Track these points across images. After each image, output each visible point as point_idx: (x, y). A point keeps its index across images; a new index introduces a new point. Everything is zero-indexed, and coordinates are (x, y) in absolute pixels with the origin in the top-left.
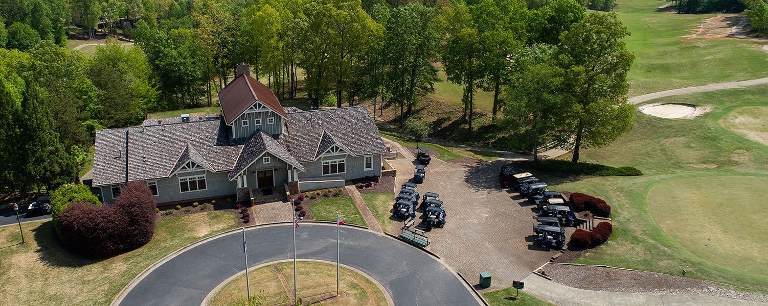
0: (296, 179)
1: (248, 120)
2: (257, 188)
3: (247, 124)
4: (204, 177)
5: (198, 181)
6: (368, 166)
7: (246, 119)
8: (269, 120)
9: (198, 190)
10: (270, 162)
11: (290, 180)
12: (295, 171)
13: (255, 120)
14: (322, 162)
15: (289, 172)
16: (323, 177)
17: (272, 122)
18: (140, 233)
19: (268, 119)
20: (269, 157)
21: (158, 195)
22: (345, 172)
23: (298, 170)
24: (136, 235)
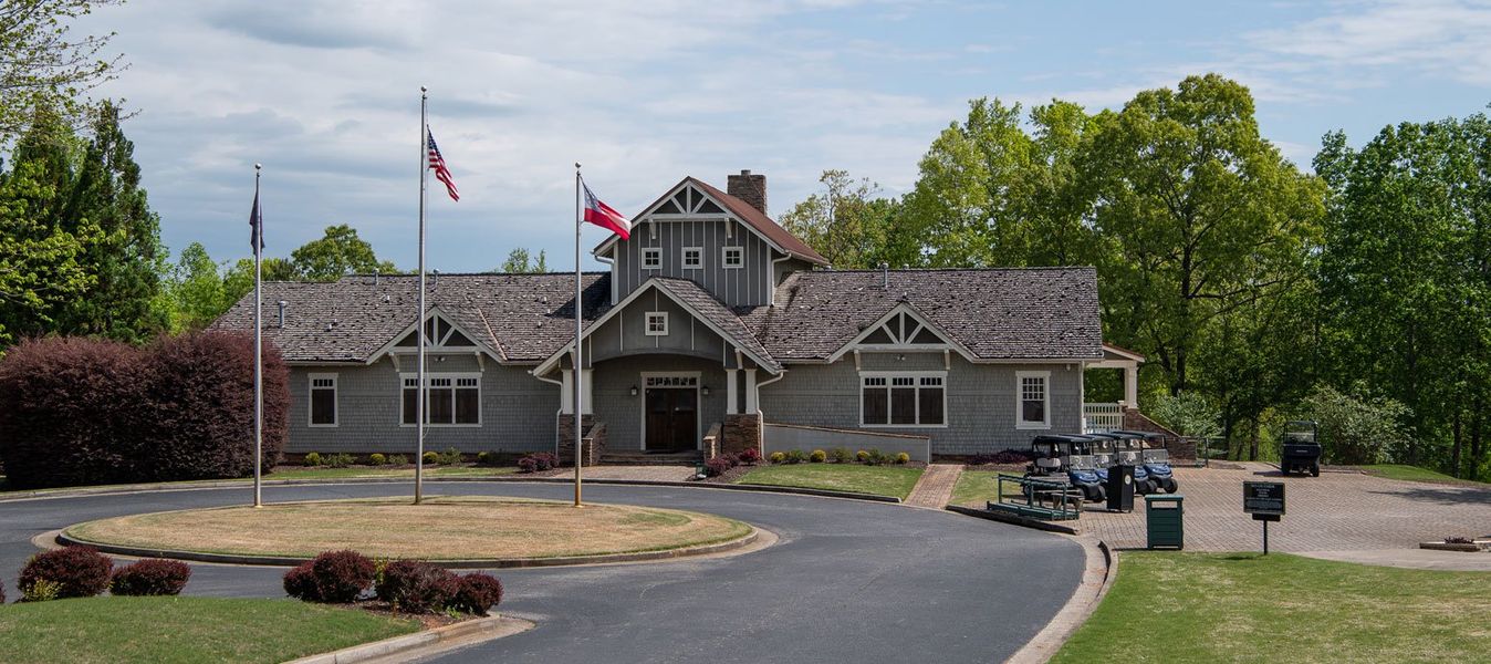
0: (753, 407)
1: (660, 250)
2: (643, 447)
3: (656, 262)
4: (475, 382)
5: (457, 390)
6: (1034, 411)
7: (655, 243)
8: (729, 254)
9: (454, 424)
10: (666, 332)
11: (732, 409)
12: (751, 375)
13: (684, 250)
14: (864, 375)
15: (732, 376)
16: (862, 430)
17: (737, 261)
18: (180, 430)
19: (725, 249)
20: (665, 315)
21: (336, 425)
22: (945, 425)
23: (762, 374)
24: (165, 433)
